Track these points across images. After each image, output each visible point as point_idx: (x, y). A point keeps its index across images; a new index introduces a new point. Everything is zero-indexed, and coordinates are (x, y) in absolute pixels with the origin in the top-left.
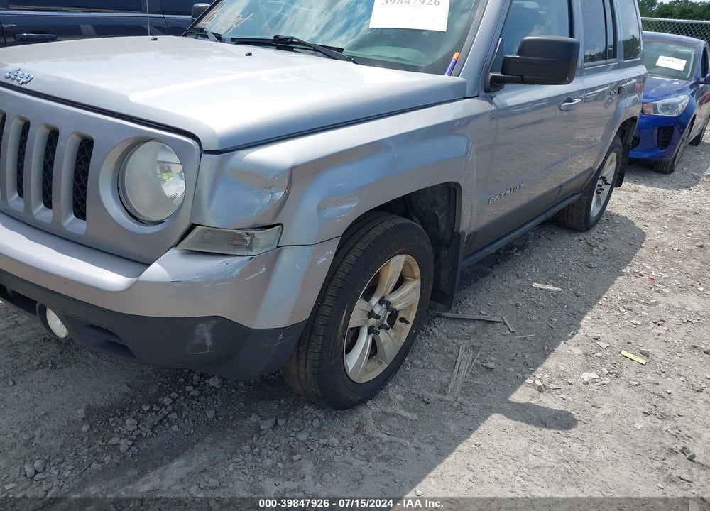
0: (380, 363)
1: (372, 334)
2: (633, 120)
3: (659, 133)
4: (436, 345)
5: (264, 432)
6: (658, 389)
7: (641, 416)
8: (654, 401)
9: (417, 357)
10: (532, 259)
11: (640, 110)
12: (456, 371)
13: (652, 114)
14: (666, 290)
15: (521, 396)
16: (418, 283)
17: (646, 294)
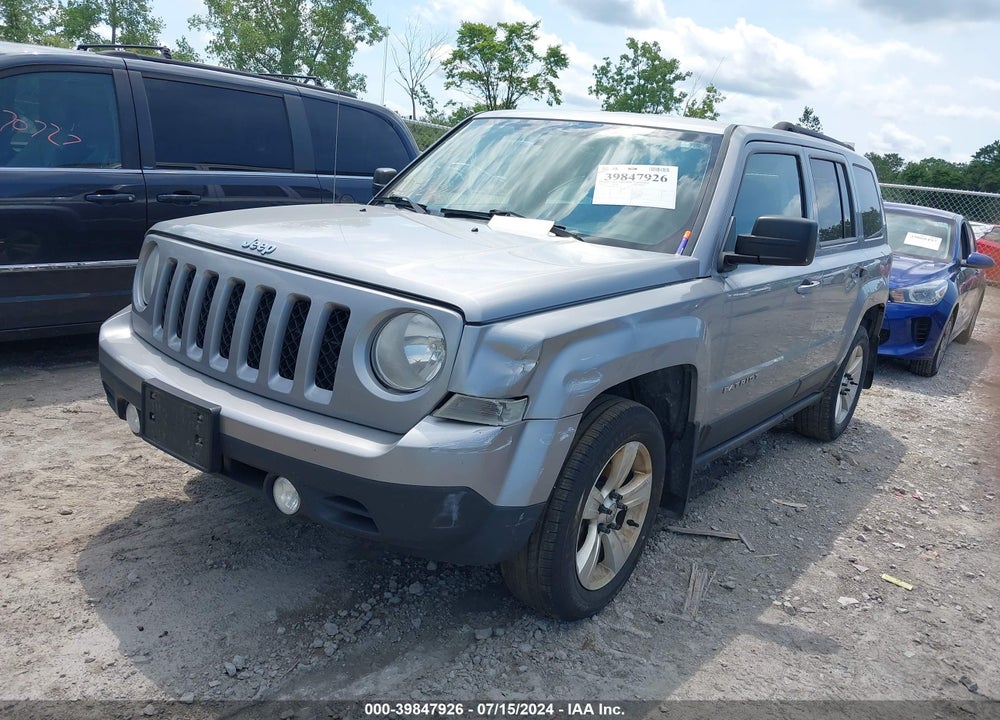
0: (607, 571)
1: (602, 533)
2: (880, 307)
3: (913, 325)
4: (663, 562)
5: (481, 642)
6: (930, 618)
7: (911, 645)
8: (926, 630)
9: (644, 574)
10: (767, 471)
11: (887, 298)
12: (691, 589)
13: (903, 302)
14: (935, 512)
15: (769, 617)
16: (649, 477)
17: (910, 515)
